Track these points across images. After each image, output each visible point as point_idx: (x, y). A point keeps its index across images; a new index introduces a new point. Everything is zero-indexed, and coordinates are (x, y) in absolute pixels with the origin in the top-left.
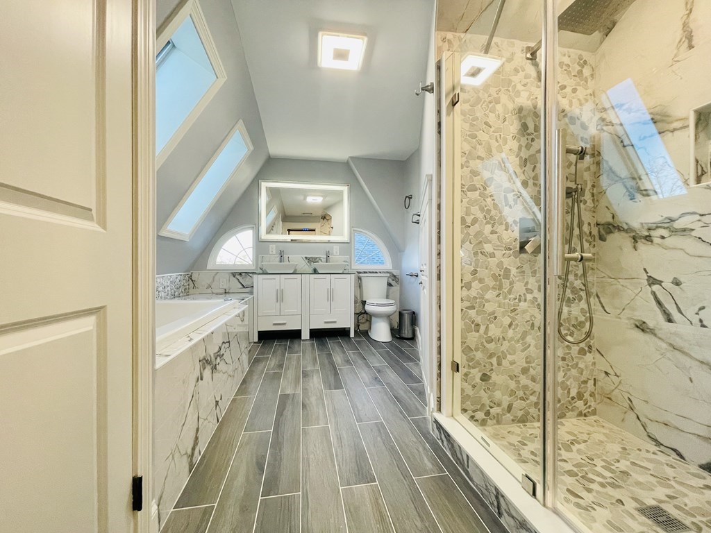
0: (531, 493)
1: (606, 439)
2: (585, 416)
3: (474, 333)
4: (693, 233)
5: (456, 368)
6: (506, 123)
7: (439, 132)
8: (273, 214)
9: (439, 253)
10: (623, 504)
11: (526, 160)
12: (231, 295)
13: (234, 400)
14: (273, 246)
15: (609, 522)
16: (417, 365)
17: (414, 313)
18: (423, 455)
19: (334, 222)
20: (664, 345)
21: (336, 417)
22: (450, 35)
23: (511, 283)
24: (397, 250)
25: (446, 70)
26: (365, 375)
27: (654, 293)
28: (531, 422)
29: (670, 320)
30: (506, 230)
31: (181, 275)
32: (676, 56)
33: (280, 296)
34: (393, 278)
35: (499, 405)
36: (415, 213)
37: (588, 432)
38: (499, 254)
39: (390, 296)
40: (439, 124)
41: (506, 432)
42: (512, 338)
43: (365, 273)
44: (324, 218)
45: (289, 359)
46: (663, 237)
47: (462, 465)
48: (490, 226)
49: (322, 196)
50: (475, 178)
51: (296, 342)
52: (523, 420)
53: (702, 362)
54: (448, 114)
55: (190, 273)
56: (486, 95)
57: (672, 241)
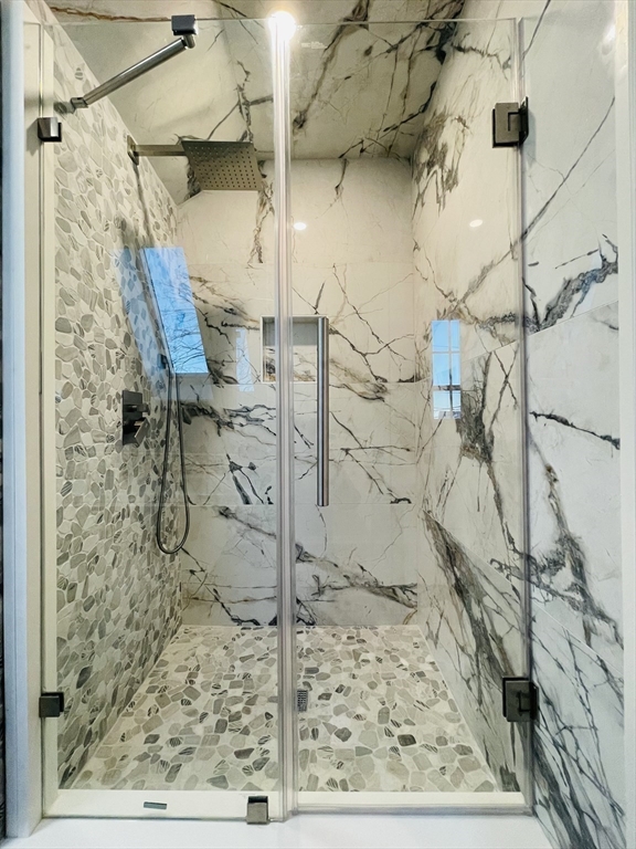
2: (175, 632)
3: (68, 605)
4: (263, 424)
6: (108, 233)
10: (271, 716)
11: (128, 303)
20: (243, 527)
23: (115, 493)
27: (235, 479)
28: (136, 690)
29: (247, 502)
30: (109, 408)
32: (250, 261)
35: (103, 706)
37: (191, 653)
38: (100, 448)
42: (116, 581)
46: (242, 425)
48: (89, 400)
50: (68, 308)
53: (269, 534)
56: (84, 167)
57: (250, 429)
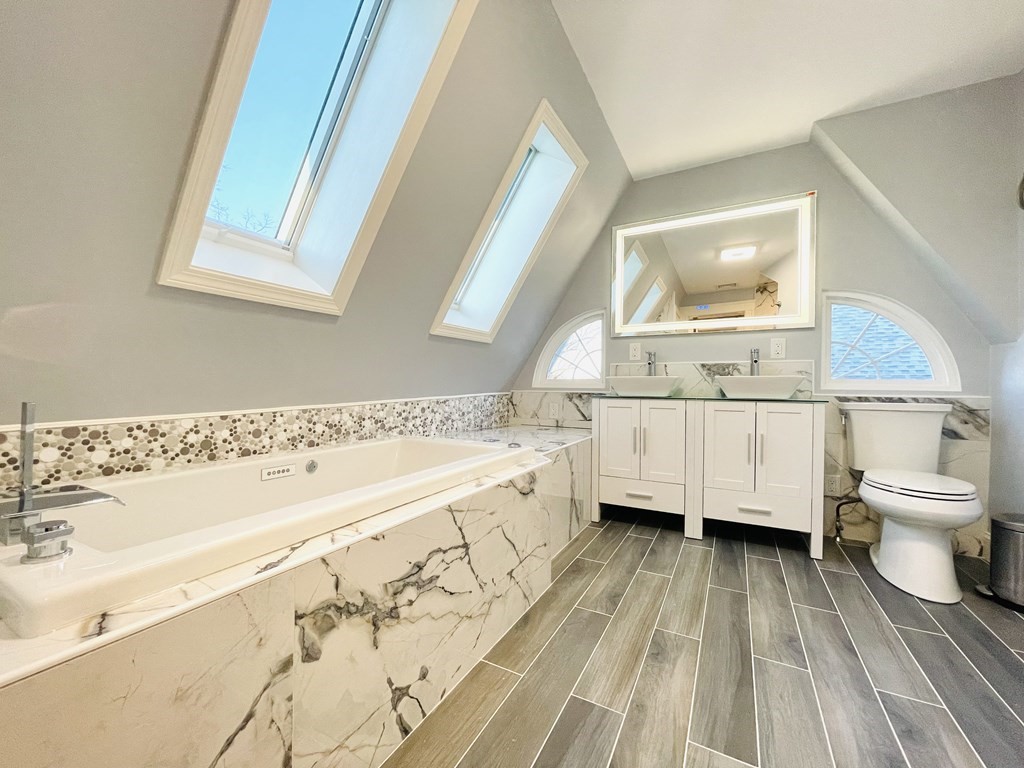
13: (480, 667)
14: (636, 345)
31: (494, 396)
33: (640, 442)
34: (966, 417)
39: (952, 466)
43: (860, 399)
45: (640, 582)
49: (753, 245)
51: (672, 537)
55: (510, 393)
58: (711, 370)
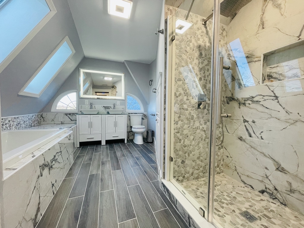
0: (203, 216)
1: (227, 183)
2: (219, 173)
3: (179, 143)
4: (260, 103)
5: (171, 159)
6: (194, 52)
7: (166, 53)
8: (87, 85)
9: (165, 109)
10: (235, 212)
11: (201, 68)
12: (65, 125)
13: (64, 180)
14: (87, 101)
15: (231, 221)
16: (154, 155)
17: (153, 131)
18: (157, 200)
19: (118, 89)
20: (248, 146)
21: (117, 184)
22: (171, 8)
23: (194, 121)
24: (146, 103)
25: (169, 24)
26: (131, 161)
27: (245, 126)
28: (200, 178)
29: (250, 136)
30: (193, 99)
31: (35, 115)
32: (258, 31)
33: (90, 125)
34: (144, 116)
35: (188, 173)
36: (154, 88)
37: (221, 180)
38: (189, 109)
39: (143, 124)
40: (166, 49)
41: (191, 184)
42: (194, 145)
43: (132, 114)
44: (113, 87)
45: (95, 155)
46: (249, 104)
47: (174, 203)
48: (186, 97)
49: (112, 77)
50: (181, 75)
51: (99, 146)
52: (197, 178)
53: (261, 153)
54: (170, 45)
55: (41, 114)
56: (186, 38)
57: (253, 105)
58: (106, 108)
